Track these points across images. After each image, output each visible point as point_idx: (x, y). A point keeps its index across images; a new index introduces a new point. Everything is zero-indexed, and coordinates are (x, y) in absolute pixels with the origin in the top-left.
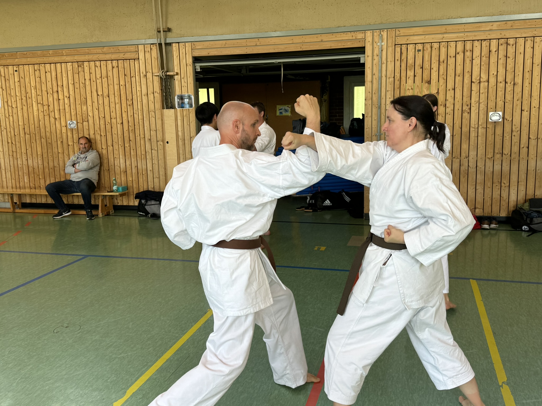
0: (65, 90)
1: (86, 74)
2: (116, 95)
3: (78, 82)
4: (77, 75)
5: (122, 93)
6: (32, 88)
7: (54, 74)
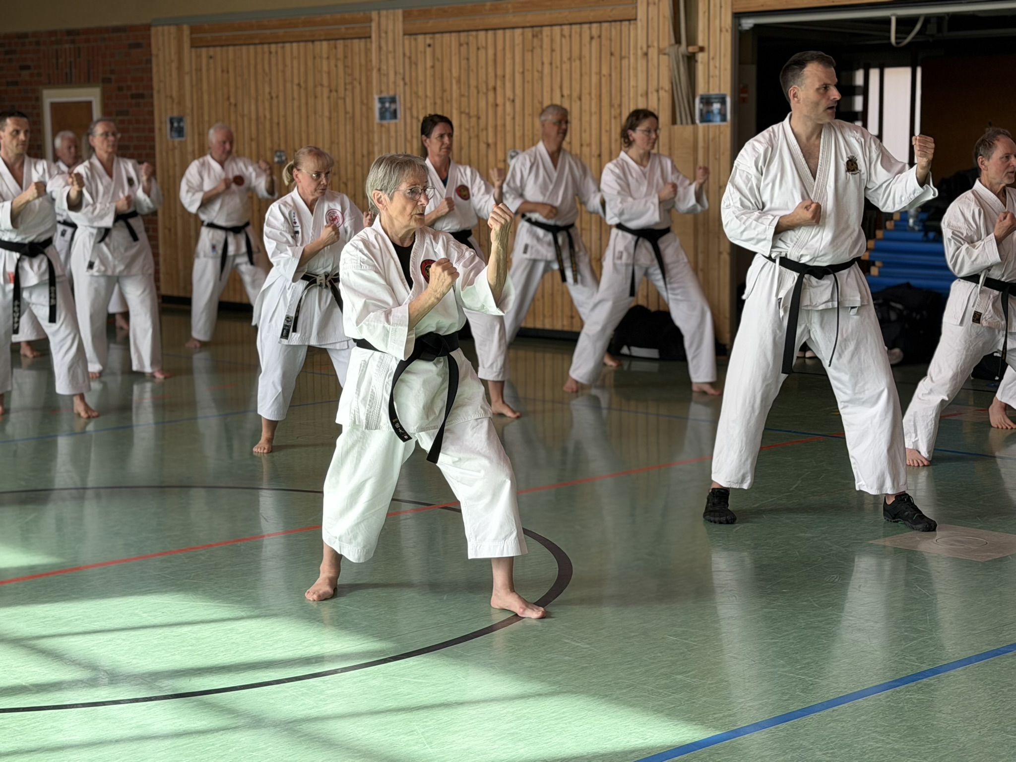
0: (508, 85)
1: (545, 53)
2: (593, 96)
3: (530, 68)
4: (530, 54)
5: (604, 90)
6: (454, 81)
7: (491, 52)
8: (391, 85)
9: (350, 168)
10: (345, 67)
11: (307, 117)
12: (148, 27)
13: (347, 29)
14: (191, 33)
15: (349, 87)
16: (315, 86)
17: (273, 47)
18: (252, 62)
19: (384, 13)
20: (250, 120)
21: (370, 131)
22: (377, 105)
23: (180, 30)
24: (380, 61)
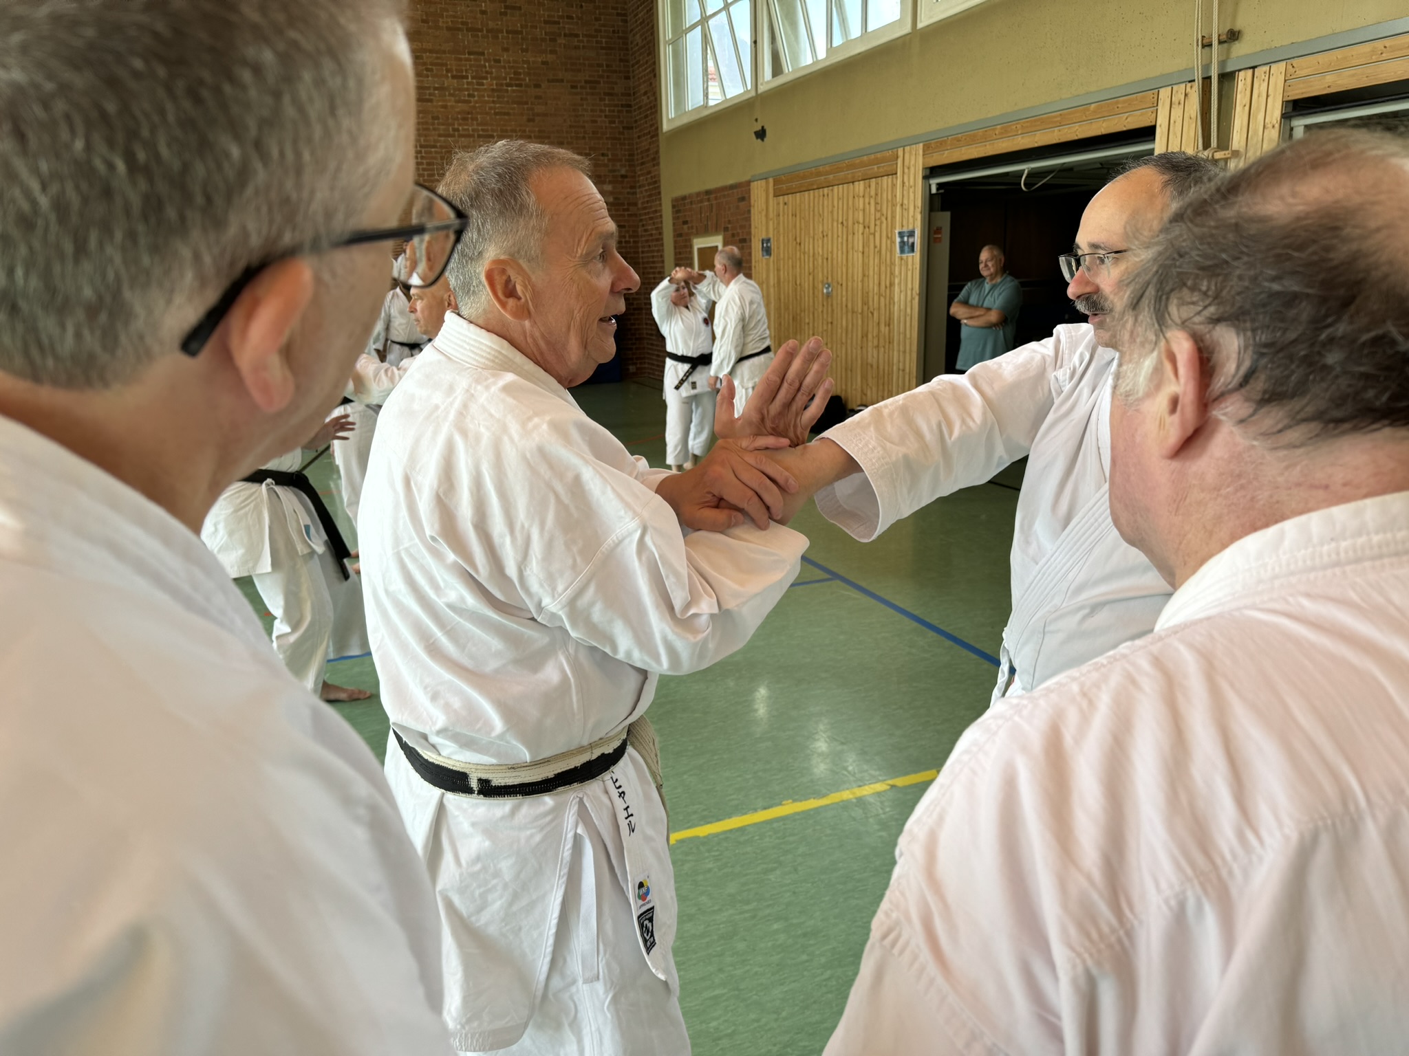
8: (911, 220)
9: (876, 298)
10: (876, 203)
11: (847, 252)
12: (748, 183)
13: (878, 168)
14: (774, 185)
15: (878, 223)
16: (854, 224)
17: (826, 189)
18: (812, 204)
19: (907, 148)
20: (809, 257)
21: (892, 264)
22: (898, 240)
23: (767, 183)
24: (903, 196)
